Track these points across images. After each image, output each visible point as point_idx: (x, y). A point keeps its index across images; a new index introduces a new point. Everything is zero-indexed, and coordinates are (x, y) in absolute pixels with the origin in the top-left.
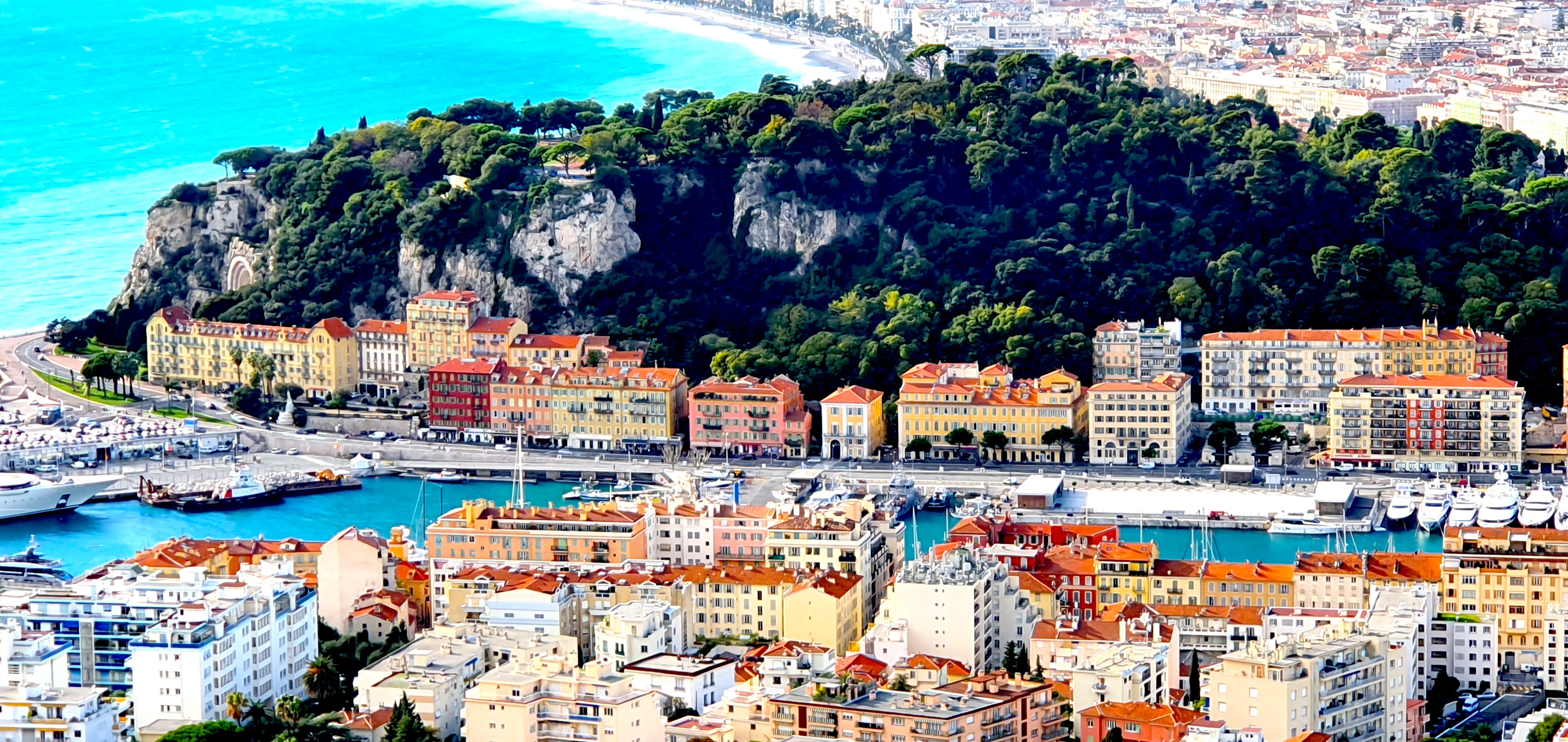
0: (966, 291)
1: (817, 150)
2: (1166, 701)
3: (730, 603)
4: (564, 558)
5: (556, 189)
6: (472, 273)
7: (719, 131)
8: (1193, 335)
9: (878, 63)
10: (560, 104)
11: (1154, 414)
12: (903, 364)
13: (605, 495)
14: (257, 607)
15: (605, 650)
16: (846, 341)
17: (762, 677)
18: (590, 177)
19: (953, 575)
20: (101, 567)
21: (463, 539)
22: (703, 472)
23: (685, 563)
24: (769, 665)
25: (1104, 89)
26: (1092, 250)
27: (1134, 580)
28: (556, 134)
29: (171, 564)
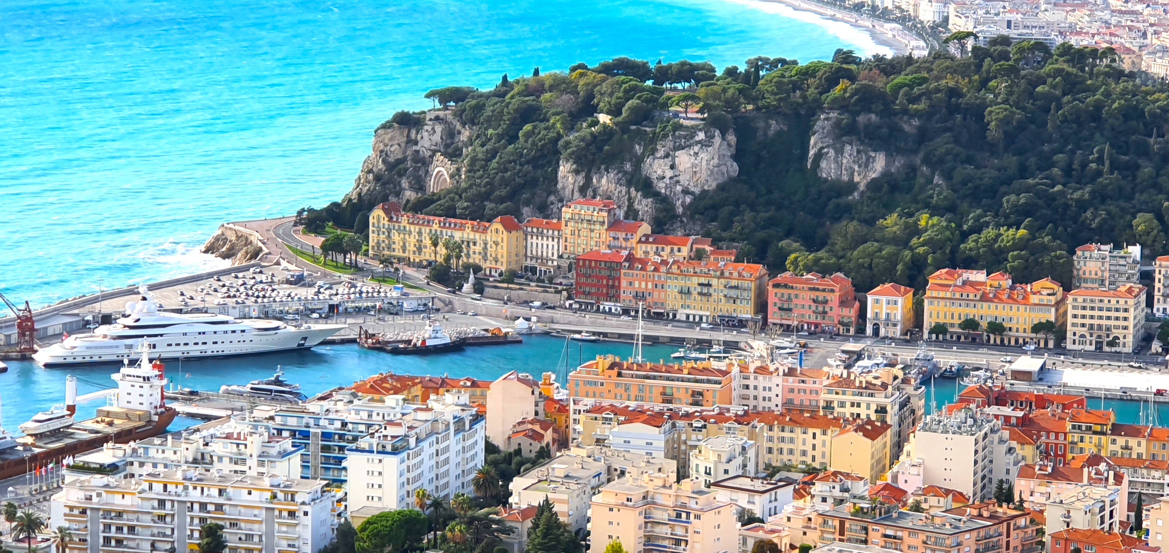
0: (980, 217)
1: (873, 106)
2: (1116, 530)
3: (792, 440)
4: (670, 402)
5: (678, 127)
6: (612, 187)
7: (801, 89)
8: (1148, 257)
9: (922, 43)
10: (683, 64)
11: (1117, 314)
12: (930, 268)
13: (702, 356)
14: (441, 427)
15: (697, 471)
16: (887, 250)
17: (813, 497)
18: (703, 119)
19: (959, 428)
20: (327, 391)
21: (595, 383)
22: (775, 343)
23: (760, 409)
24: (819, 488)
25: (1092, 70)
26: (1076, 190)
27: (1095, 438)
28: (679, 86)
29: (378, 392)
